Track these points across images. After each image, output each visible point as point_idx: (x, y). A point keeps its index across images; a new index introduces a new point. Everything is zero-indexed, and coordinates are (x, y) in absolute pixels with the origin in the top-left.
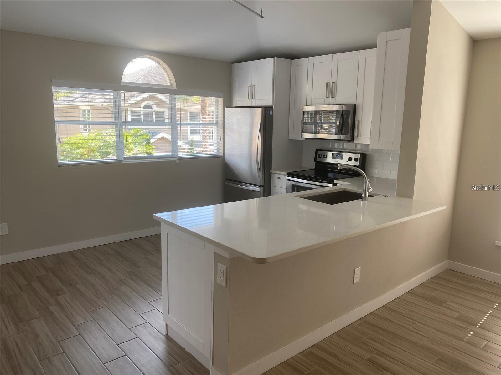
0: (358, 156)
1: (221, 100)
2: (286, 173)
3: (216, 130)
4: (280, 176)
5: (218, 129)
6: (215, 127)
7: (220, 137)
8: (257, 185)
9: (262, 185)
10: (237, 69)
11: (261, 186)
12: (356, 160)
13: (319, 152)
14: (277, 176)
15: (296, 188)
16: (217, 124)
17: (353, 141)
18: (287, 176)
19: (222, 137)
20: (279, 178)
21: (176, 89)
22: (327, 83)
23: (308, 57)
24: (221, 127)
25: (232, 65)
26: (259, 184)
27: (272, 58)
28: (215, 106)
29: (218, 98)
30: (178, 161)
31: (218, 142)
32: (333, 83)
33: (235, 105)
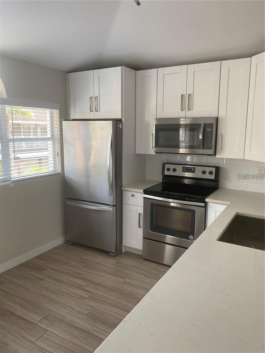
0: (214, 170)
1: (56, 112)
2: (142, 191)
3: (51, 146)
4: (134, 193)
5: (54, 145)
6: (51, 142)
7: (58, 152)
8: (109, 205)
9: (114, 204)
10: (74, 79)
11: (113, 206)
12: (211, 173)
13: (167, 166)
14: (130, 194)
15: (155, 206)
16: (52, 138)
17: (216, 155)
18: (144, 194)
19: (59, 153)
20: (133, 195)
21: (7, 98)
22: (182, 95)
23: (157, 68)
24: (58, 142)
25: (67, 74)
26: (111, 203)
27: (120, 67)
28: (49, 119)
29: (52, 110)
30: (12, 185)
31: (54, 158)
32: (189, 95)
33: (72, 117)
